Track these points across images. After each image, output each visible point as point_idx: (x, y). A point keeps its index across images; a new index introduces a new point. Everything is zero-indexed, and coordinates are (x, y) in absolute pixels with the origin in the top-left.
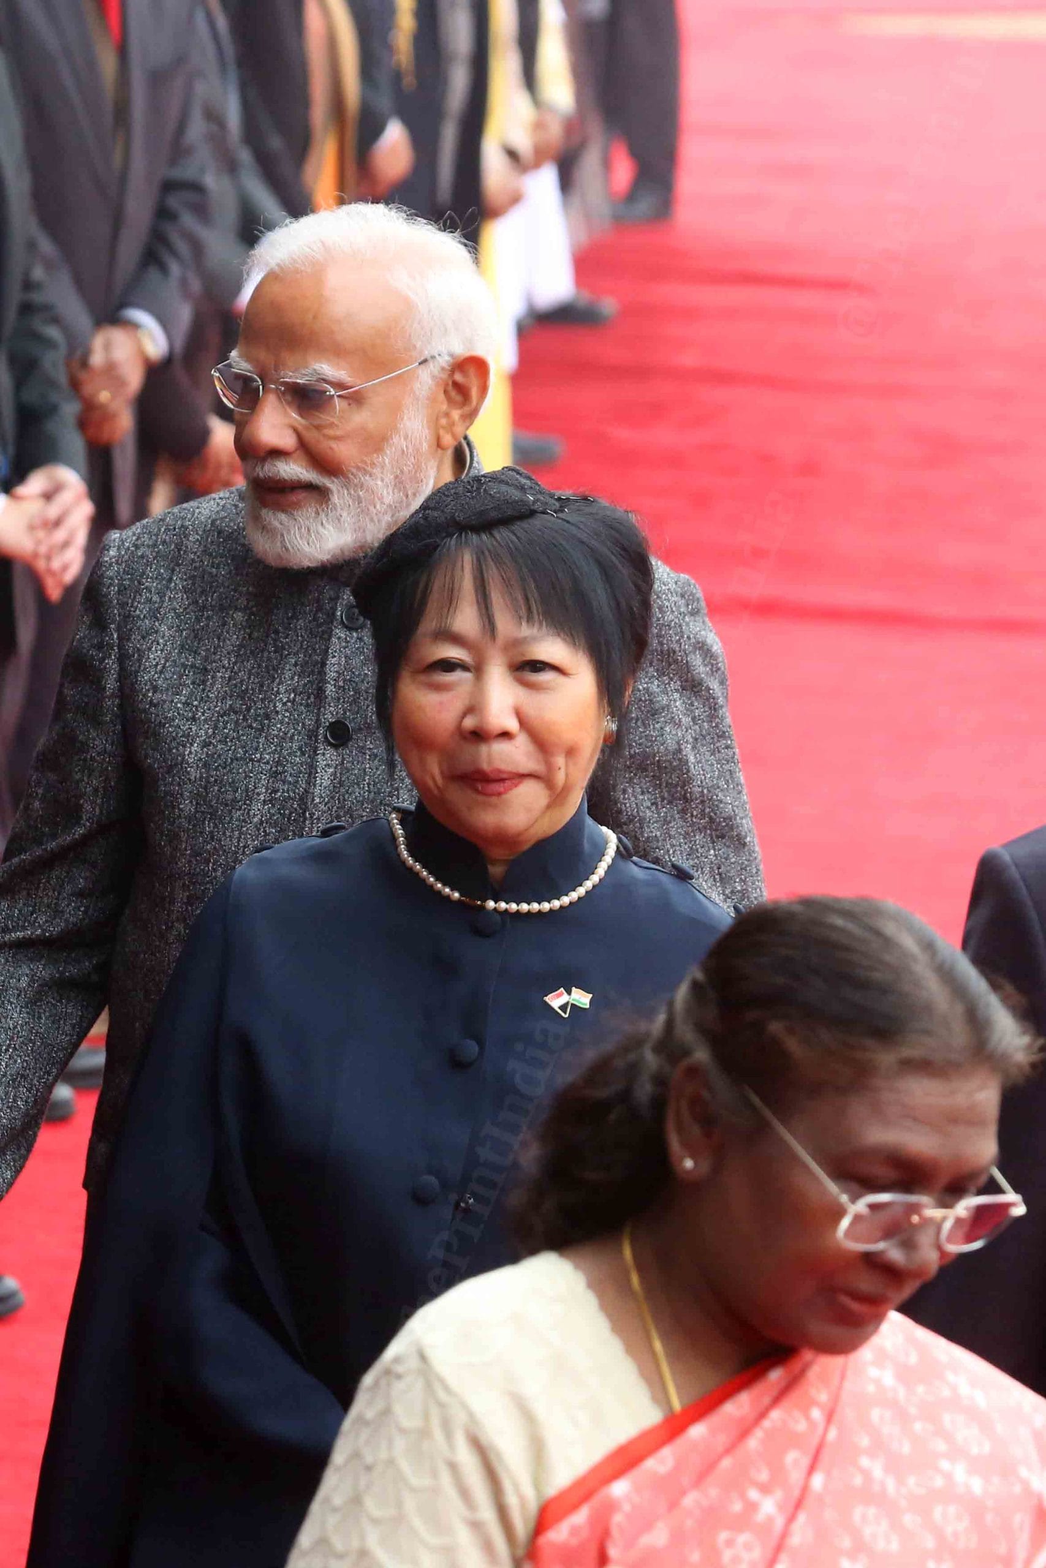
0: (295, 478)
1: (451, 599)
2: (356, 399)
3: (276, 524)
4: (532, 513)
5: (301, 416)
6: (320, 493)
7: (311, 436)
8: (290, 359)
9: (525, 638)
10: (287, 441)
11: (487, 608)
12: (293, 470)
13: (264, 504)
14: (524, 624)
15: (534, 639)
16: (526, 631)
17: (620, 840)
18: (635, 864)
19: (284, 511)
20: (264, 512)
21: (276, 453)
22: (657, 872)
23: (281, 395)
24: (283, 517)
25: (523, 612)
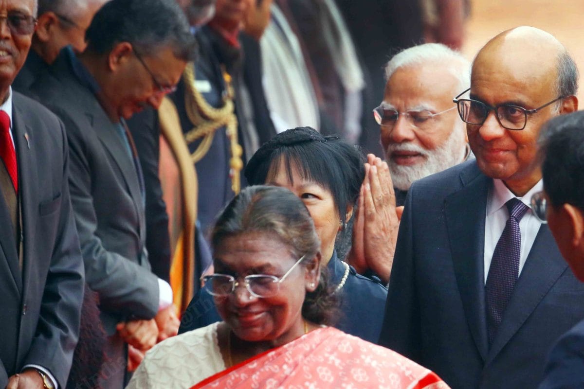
0: (414, 150)
1: (276, 172)
2: (438, 118)
3: (405, 171)
4: (311, 140)
5: (416, 126)
6: (424, 157)
7: (420, 133)
8: (410, 101)
9: (304, 185)
10: (411, 135)
11: (290, 174)
12: (413, 147)
13: (398, 163)
14: (304, 179)
15: (308, 185)
16: (304, 182)
17: (350, 267)
18: (357, 277)
19: (409, 166)
20: (399, 167)
21: (407, 140)
22: (366, 281)
23: (407, 117)
24: (409, 168)
25: (304, 176)
